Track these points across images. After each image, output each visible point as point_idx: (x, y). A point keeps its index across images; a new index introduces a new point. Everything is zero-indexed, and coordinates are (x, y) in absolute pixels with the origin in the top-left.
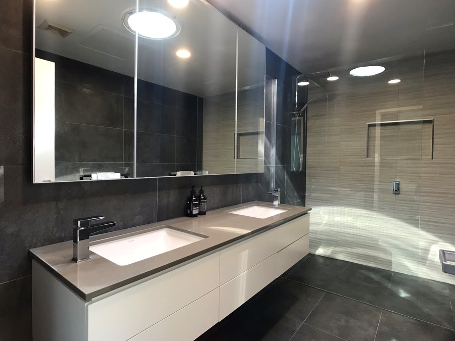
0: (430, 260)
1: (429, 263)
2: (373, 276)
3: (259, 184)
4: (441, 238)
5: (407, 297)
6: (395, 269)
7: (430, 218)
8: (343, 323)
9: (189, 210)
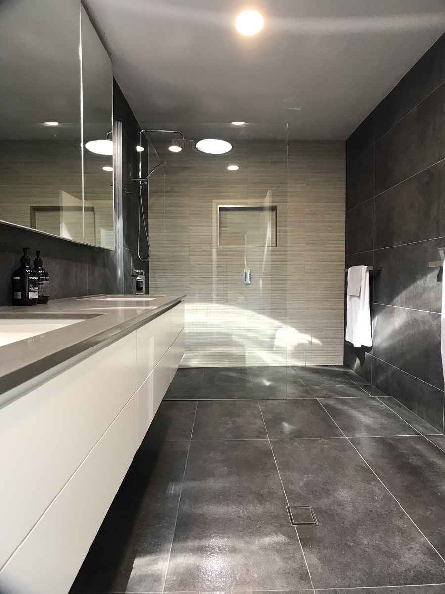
0: (277, 347)
1: (276, 351)
2: (233, 374)
3: (107, 270)
4: (285, 323)
5: (270, 384)
6: (249, 364)
7: (276, 305)
8: (231, 425)
9: (20, 293)
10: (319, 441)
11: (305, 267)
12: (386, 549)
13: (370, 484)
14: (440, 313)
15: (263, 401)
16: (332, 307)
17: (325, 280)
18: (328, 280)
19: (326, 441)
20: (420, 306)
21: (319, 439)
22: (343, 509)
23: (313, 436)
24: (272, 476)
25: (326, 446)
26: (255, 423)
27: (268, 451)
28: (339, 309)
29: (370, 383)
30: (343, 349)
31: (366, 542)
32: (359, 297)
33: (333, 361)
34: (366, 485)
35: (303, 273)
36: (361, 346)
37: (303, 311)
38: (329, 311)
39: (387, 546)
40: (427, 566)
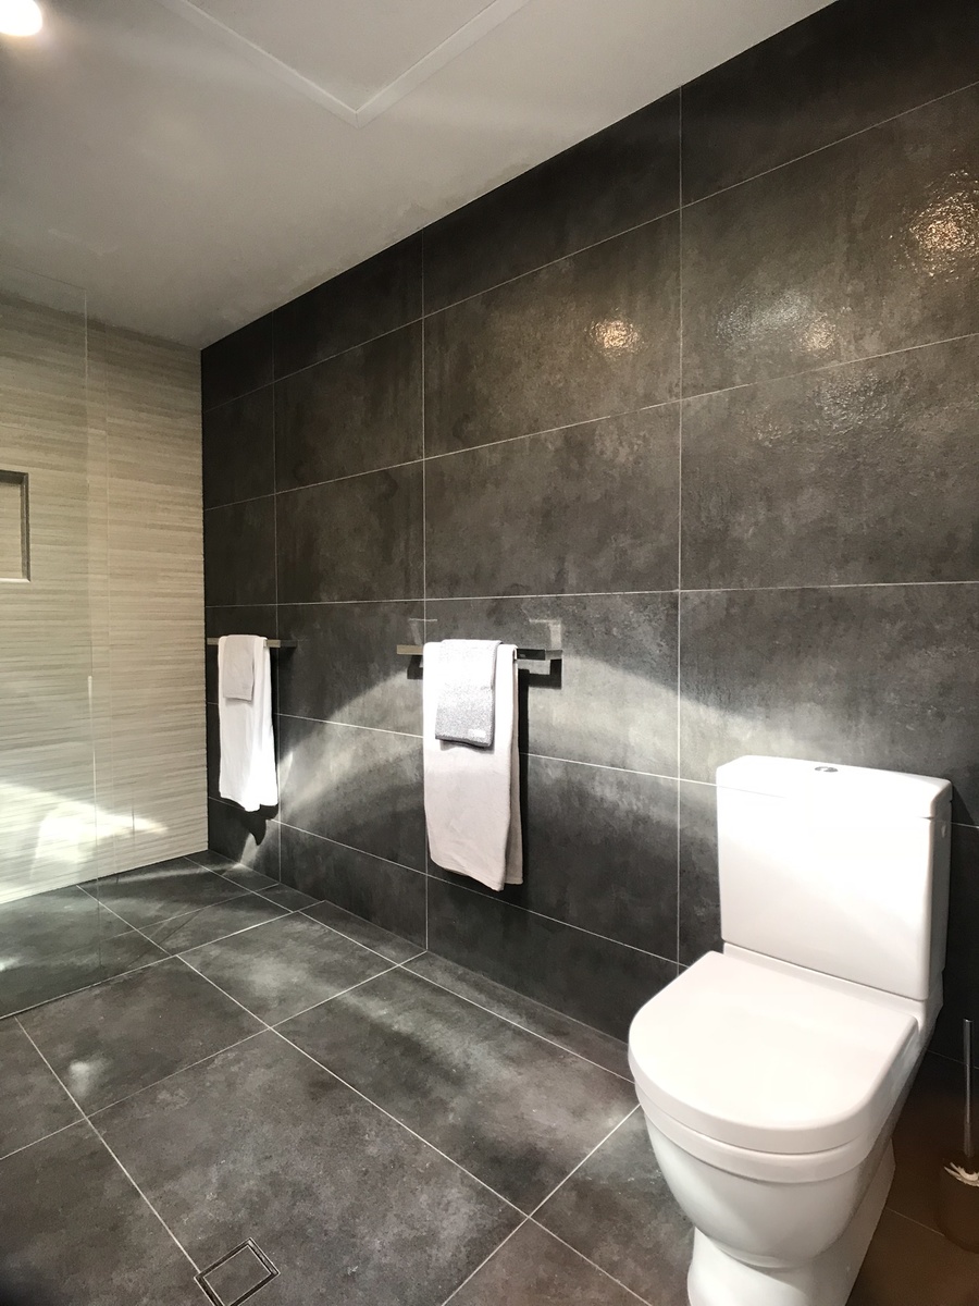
10: (216, 1061)
11: (110, 633)
12: (414, 1233)
13: (348, 1113)
14: (422, 735)
15: (34, 1013)
16: (179, 724)
17: (161, 663)
18: (167, 663)
19: (231, 1055)
20: (378, 722)
21: (213, 1060)
22: (317, 1202)
23: (198, 1056)
24: (130, 1218)
25: (234, 1069)
26: (28, 1089)
27: (93, 1154)
28: (194, 726)
29: (278, 880)
30: (206, 815)
31: (377, 1244)
32: (250, 702)
33: (184, 846)
34: (341, 1119)
35: (107, 648)
36: (257, 808)
37: (108, 740)
38: (173, 733)
39: (413, 1228)
40: (479, 1221)
